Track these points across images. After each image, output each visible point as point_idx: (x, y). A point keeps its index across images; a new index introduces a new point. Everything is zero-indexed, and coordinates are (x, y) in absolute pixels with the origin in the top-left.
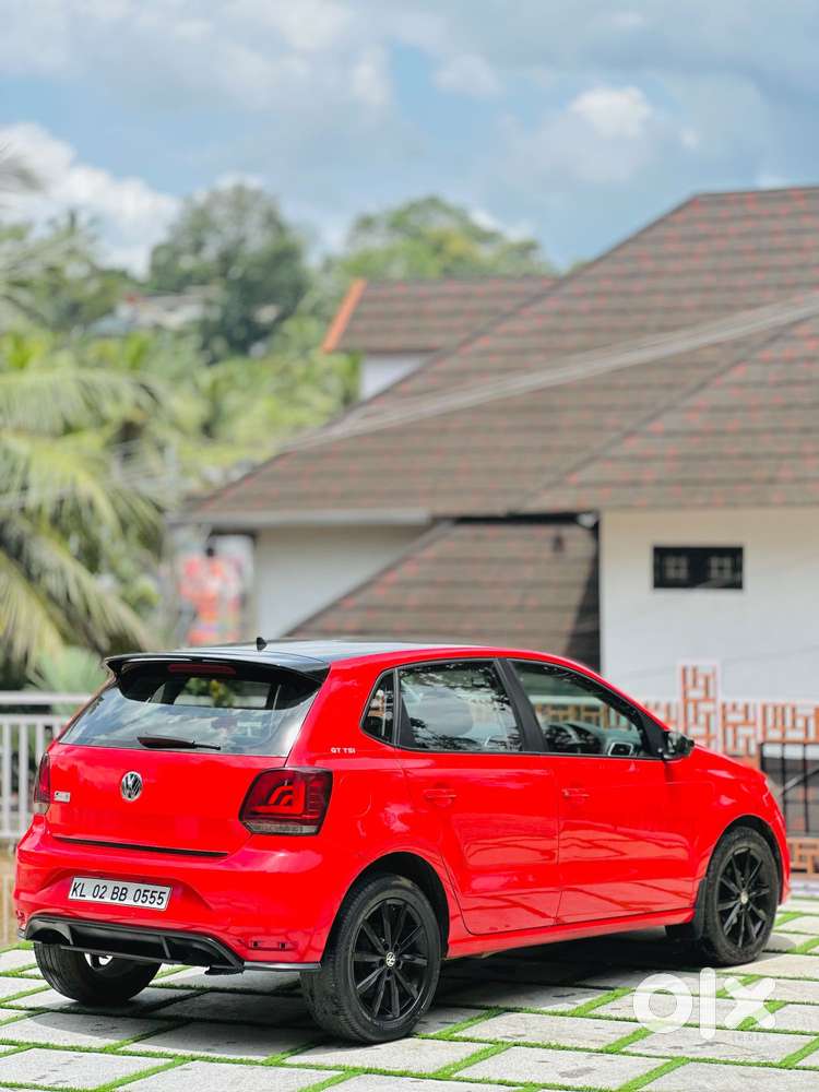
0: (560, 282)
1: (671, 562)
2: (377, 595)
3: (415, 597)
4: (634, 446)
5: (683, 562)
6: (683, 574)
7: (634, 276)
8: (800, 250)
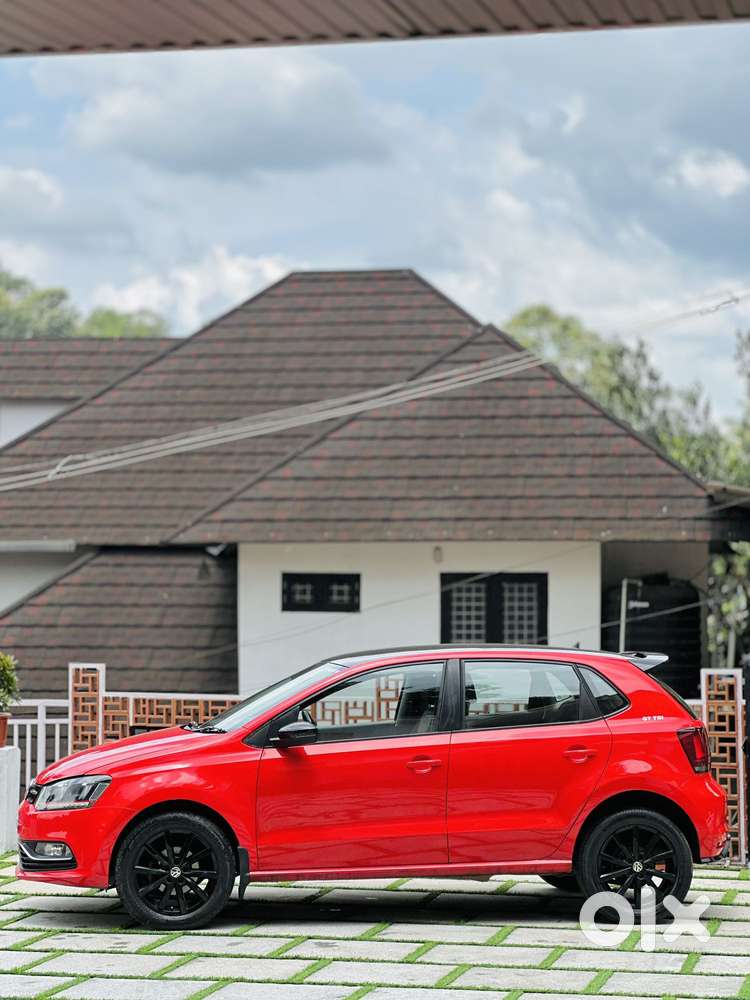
0: (182, 343)
1: (298, 587)
2: (31, 614)
3: (66, 616)
4: (266, 489)
5: (309, 587)
6: (308, 597)
7: (244, 340)
8: (384, 323)
